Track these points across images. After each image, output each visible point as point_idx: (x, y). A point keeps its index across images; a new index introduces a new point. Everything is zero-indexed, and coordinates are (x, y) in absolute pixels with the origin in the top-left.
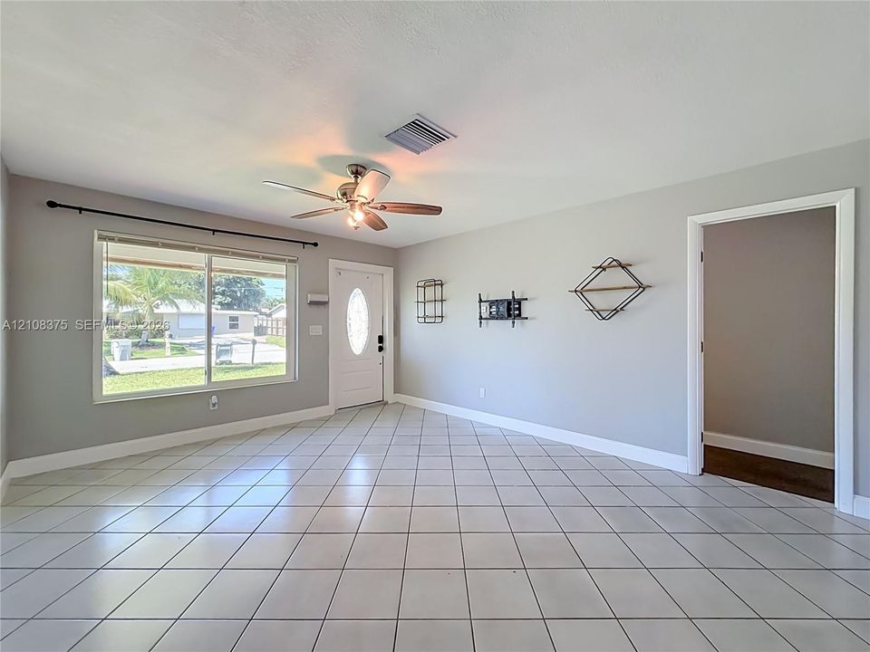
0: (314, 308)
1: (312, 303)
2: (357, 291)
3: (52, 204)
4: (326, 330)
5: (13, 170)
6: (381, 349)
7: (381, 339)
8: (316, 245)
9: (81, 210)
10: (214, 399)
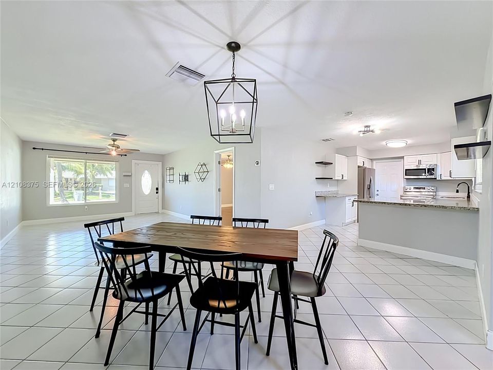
0: (126, 177)
1: (124, 176)
2: (146, 172)
3: (34, 148)
4: (131, 185)
5: (25, 139)
6: (157, 193)
7: (157, 189)
8: (126, 155)
9: (43, 149)
10: (86, 207)
